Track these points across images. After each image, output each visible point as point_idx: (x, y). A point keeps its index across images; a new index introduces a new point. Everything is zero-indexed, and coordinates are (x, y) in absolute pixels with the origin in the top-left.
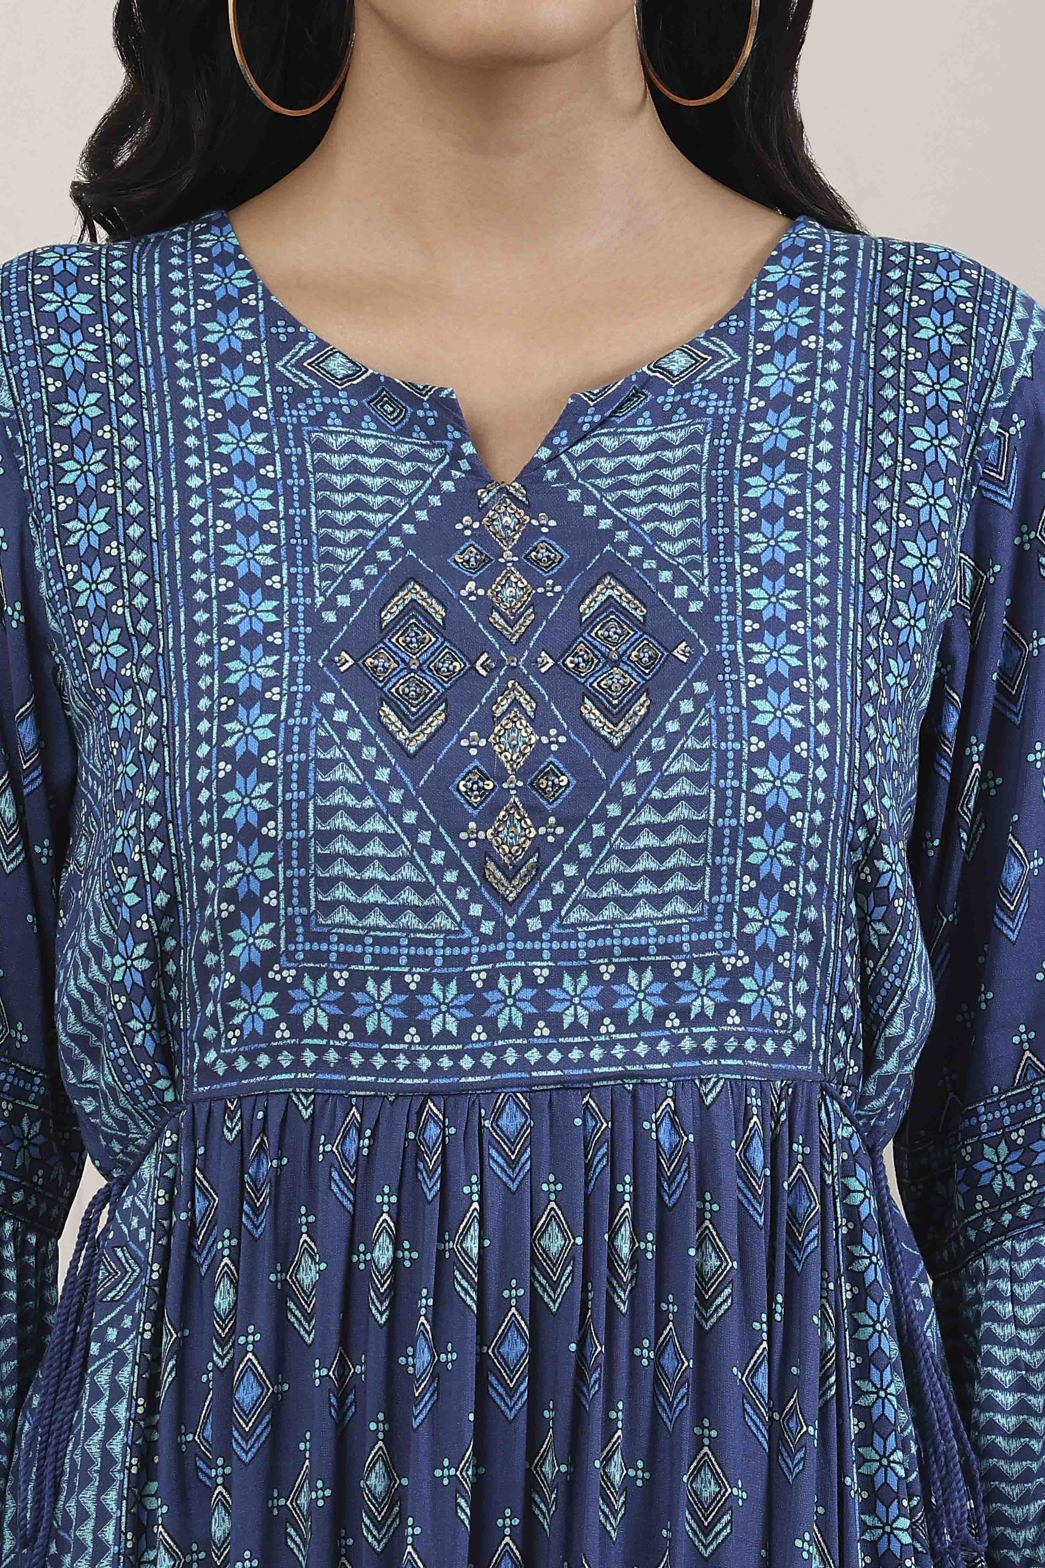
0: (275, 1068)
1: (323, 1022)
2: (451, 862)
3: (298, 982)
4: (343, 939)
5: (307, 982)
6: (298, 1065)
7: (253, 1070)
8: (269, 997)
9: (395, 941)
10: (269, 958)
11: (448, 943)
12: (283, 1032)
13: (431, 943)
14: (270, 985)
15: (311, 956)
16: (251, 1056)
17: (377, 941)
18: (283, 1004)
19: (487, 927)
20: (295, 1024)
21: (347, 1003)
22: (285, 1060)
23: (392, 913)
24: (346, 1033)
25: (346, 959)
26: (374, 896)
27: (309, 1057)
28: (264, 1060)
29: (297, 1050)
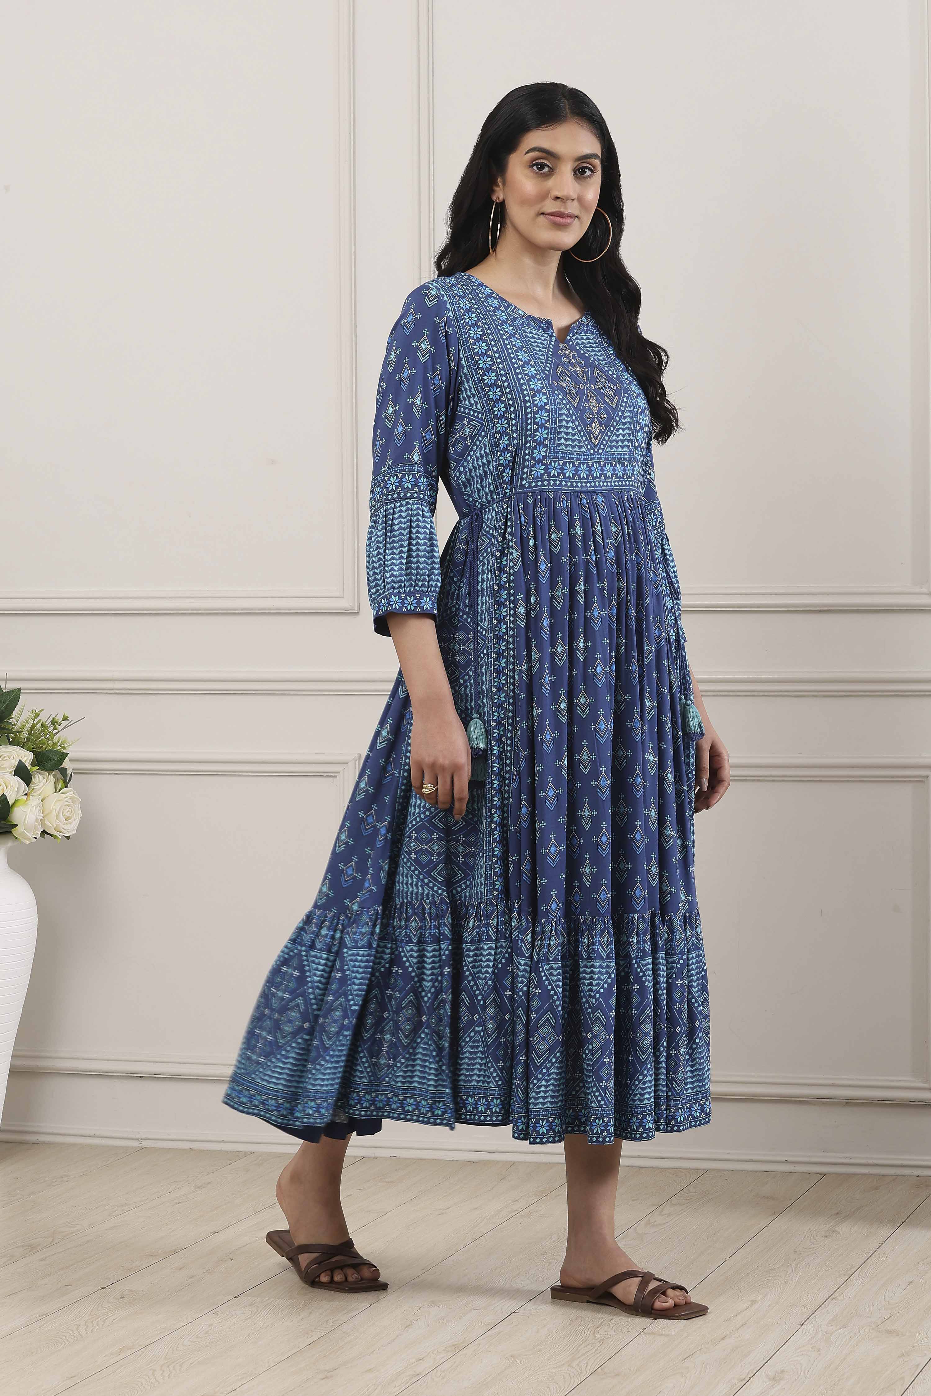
0: (543, 485)
1: (556, 474)
2: (585, 435)
3: (551, 463)
4: (562, 453)
5: (553, 463)
6: (549, 485)
7: (536, 486)
8: (543, 467)
9: (573, 454)
10: (544, 457)
11: (584, 455)
12: (546, 476)
13: (580, 455)
14: (543, 464)
15: (554, 457)
16: (536, 482)
17: (570, 454)
18: (546, 469)
19: (592, 451)
20: (549, 474)
21: (562, 469)
22: (545, 483)
23: (573, 447)
24: (561, 477)
25: (562, 458)
26: (570, 442)
27: (552, 483)
28: (540, 483)
29: (549, 481)
